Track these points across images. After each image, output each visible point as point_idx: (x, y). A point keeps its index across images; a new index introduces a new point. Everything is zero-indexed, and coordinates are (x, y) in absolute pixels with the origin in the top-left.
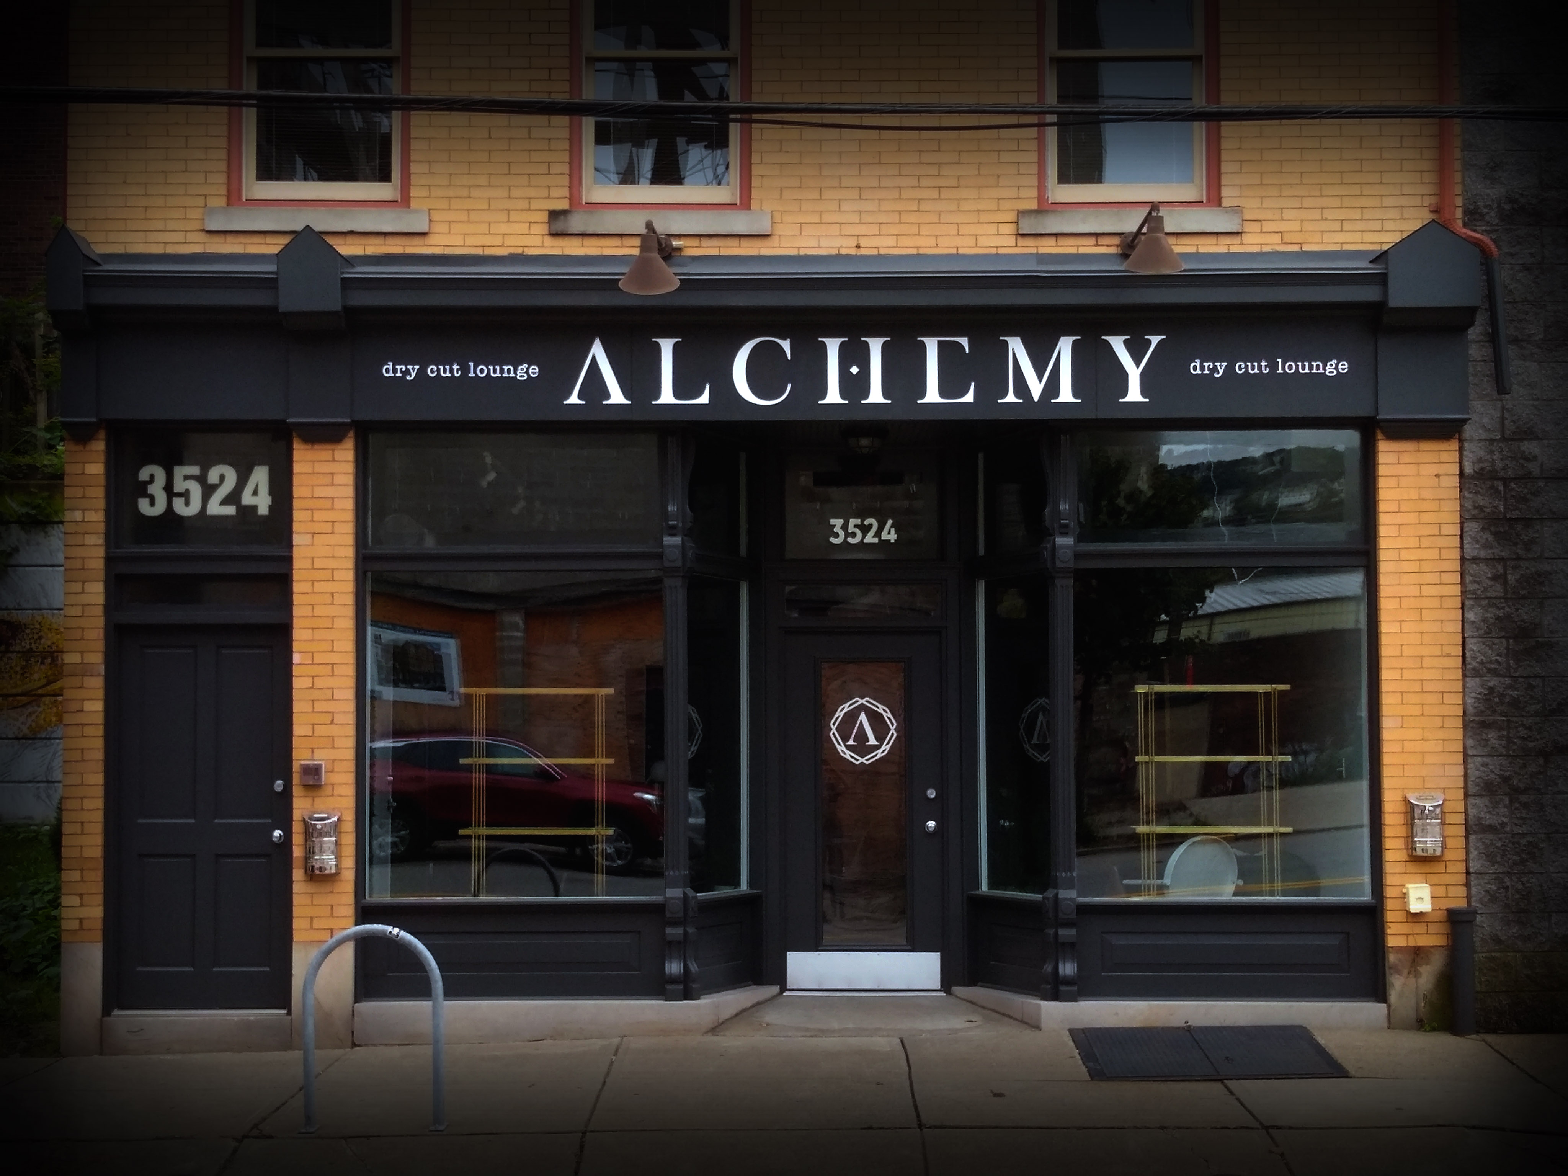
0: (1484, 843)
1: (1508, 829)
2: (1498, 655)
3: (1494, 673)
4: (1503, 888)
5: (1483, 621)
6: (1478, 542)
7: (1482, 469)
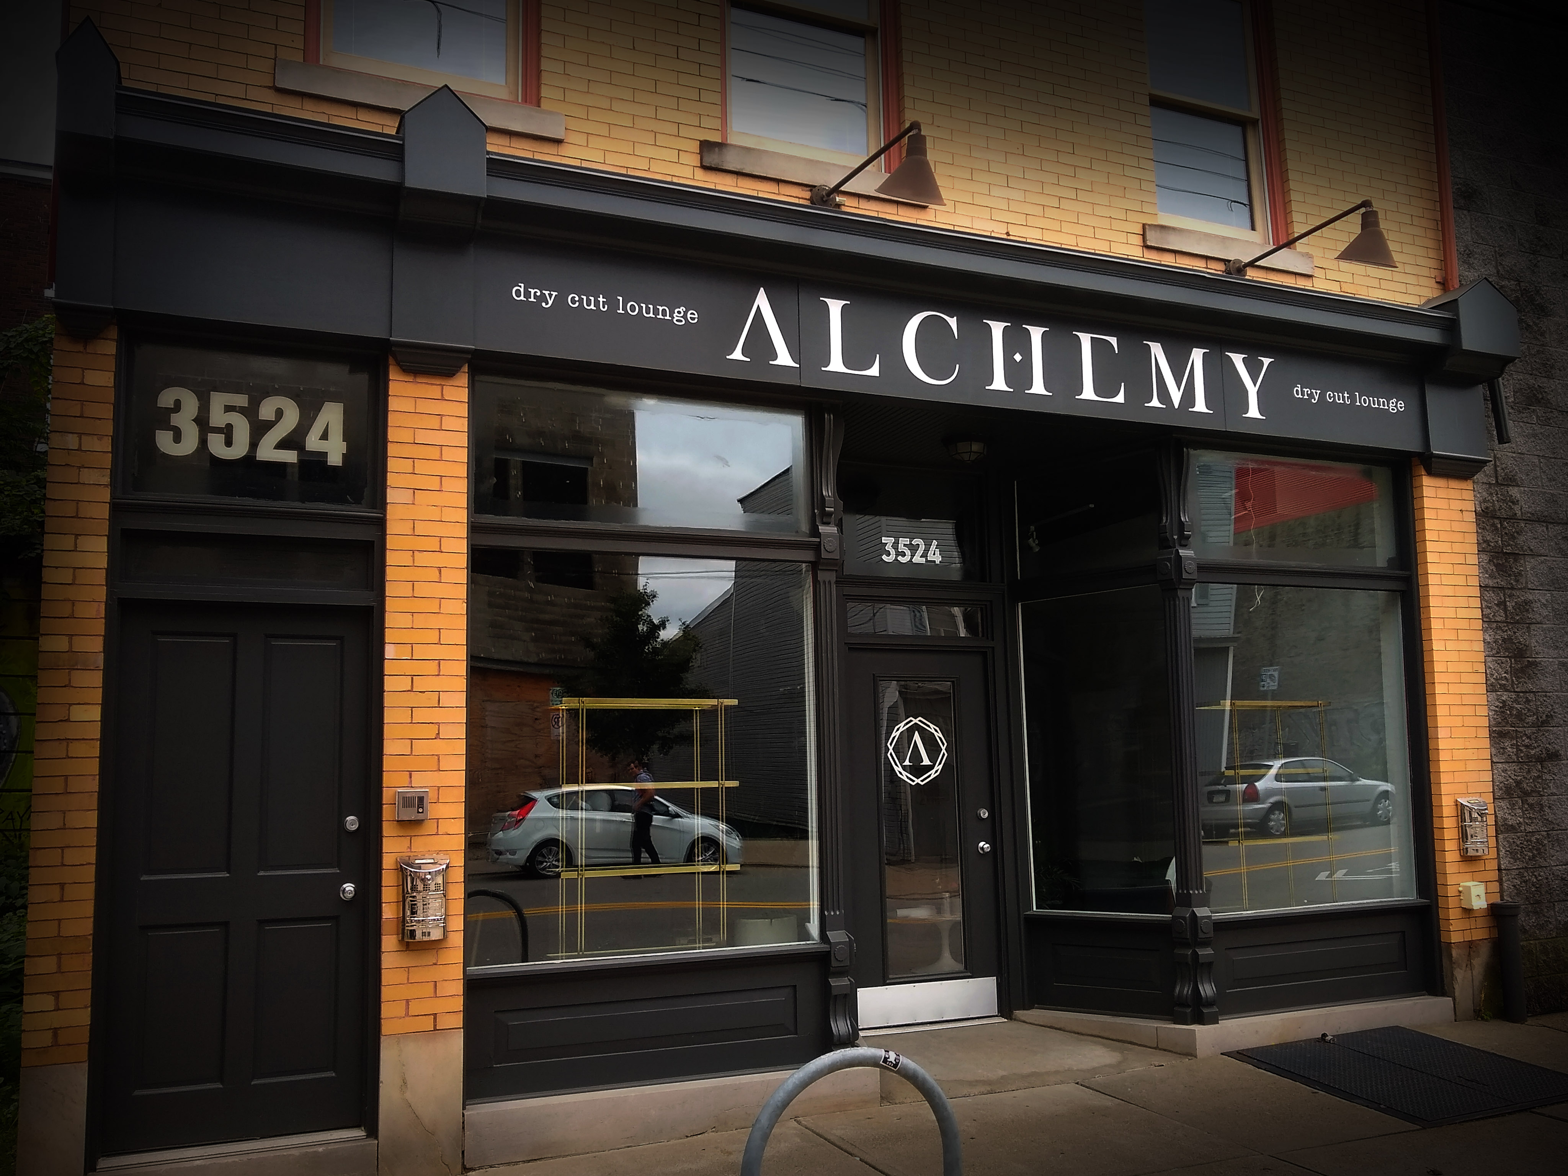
0: (1507, 841)
1: (1522, 828)
2: (1505, 673)
3: (1504, 688)
4: (1524, 882)
5: (1495, 642)
6: (1487, 572)
7: (1487, 508)
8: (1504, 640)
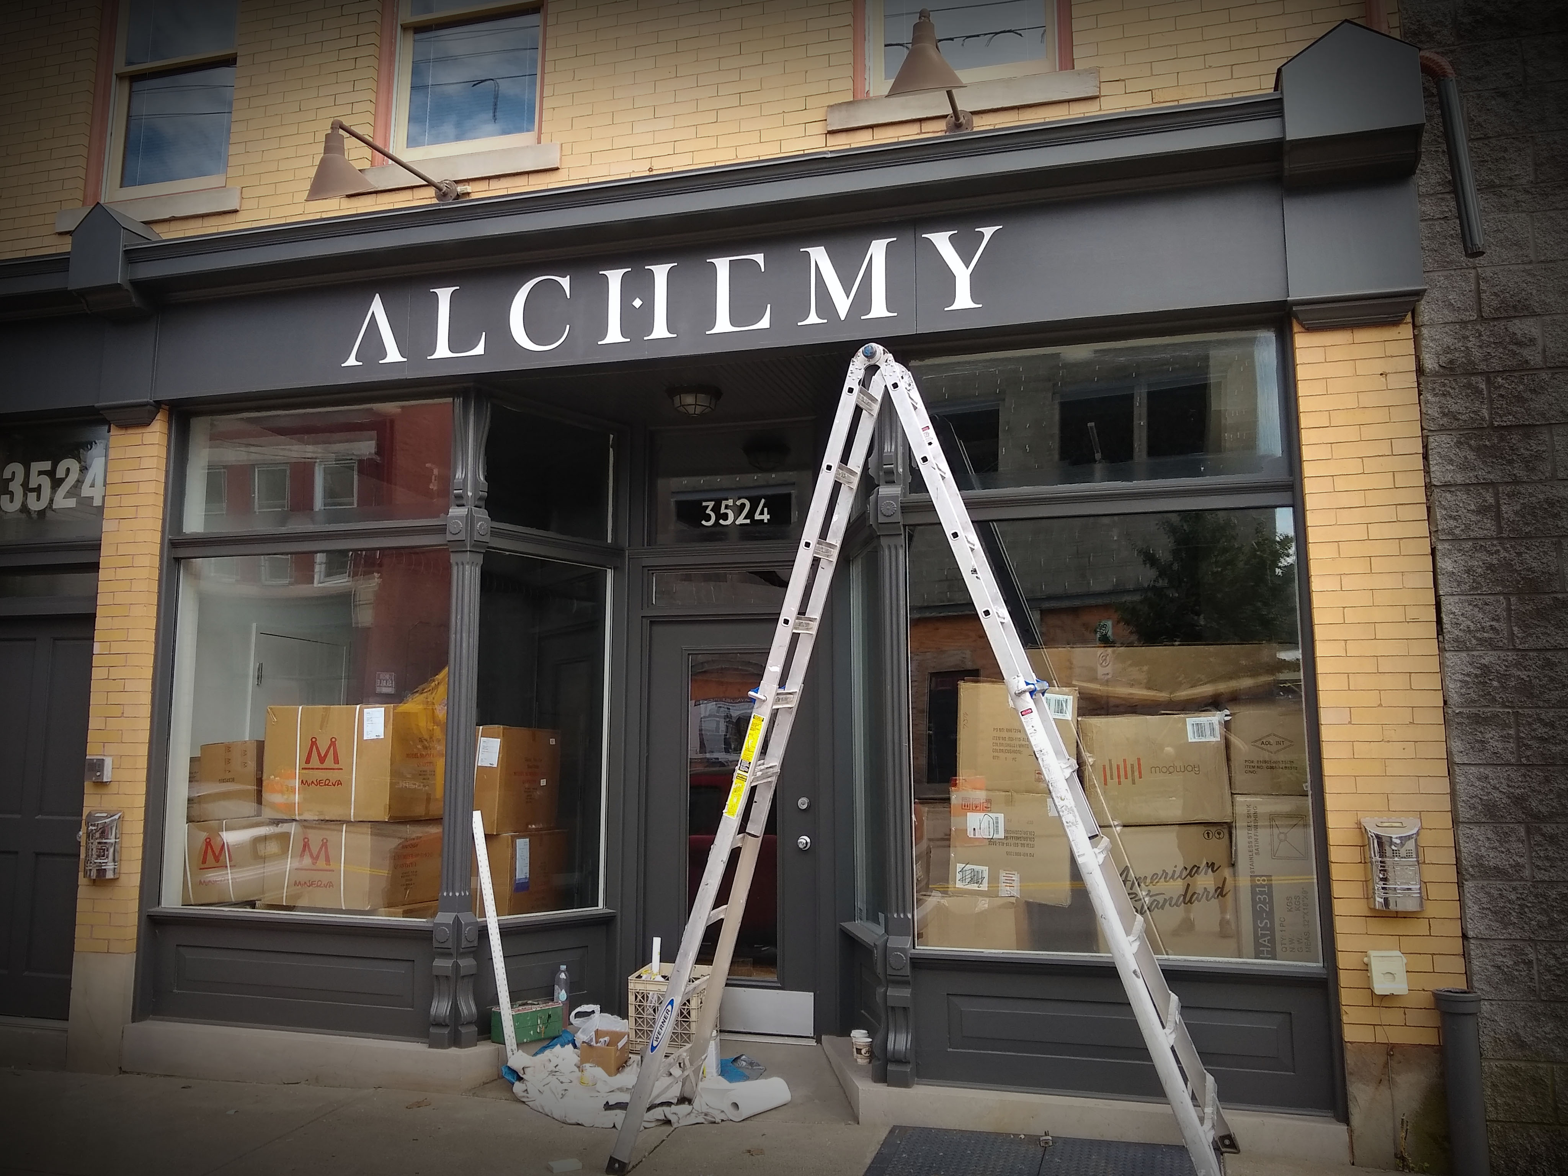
0: (1486, 893)
1: (1527, 873)
2: (1493, 619)
3: (1491, 645)
4: (1524, 962)
5: (1468, 572)
6: (1451, 462)
7: (1451, 362)
8: (1490, 567)
